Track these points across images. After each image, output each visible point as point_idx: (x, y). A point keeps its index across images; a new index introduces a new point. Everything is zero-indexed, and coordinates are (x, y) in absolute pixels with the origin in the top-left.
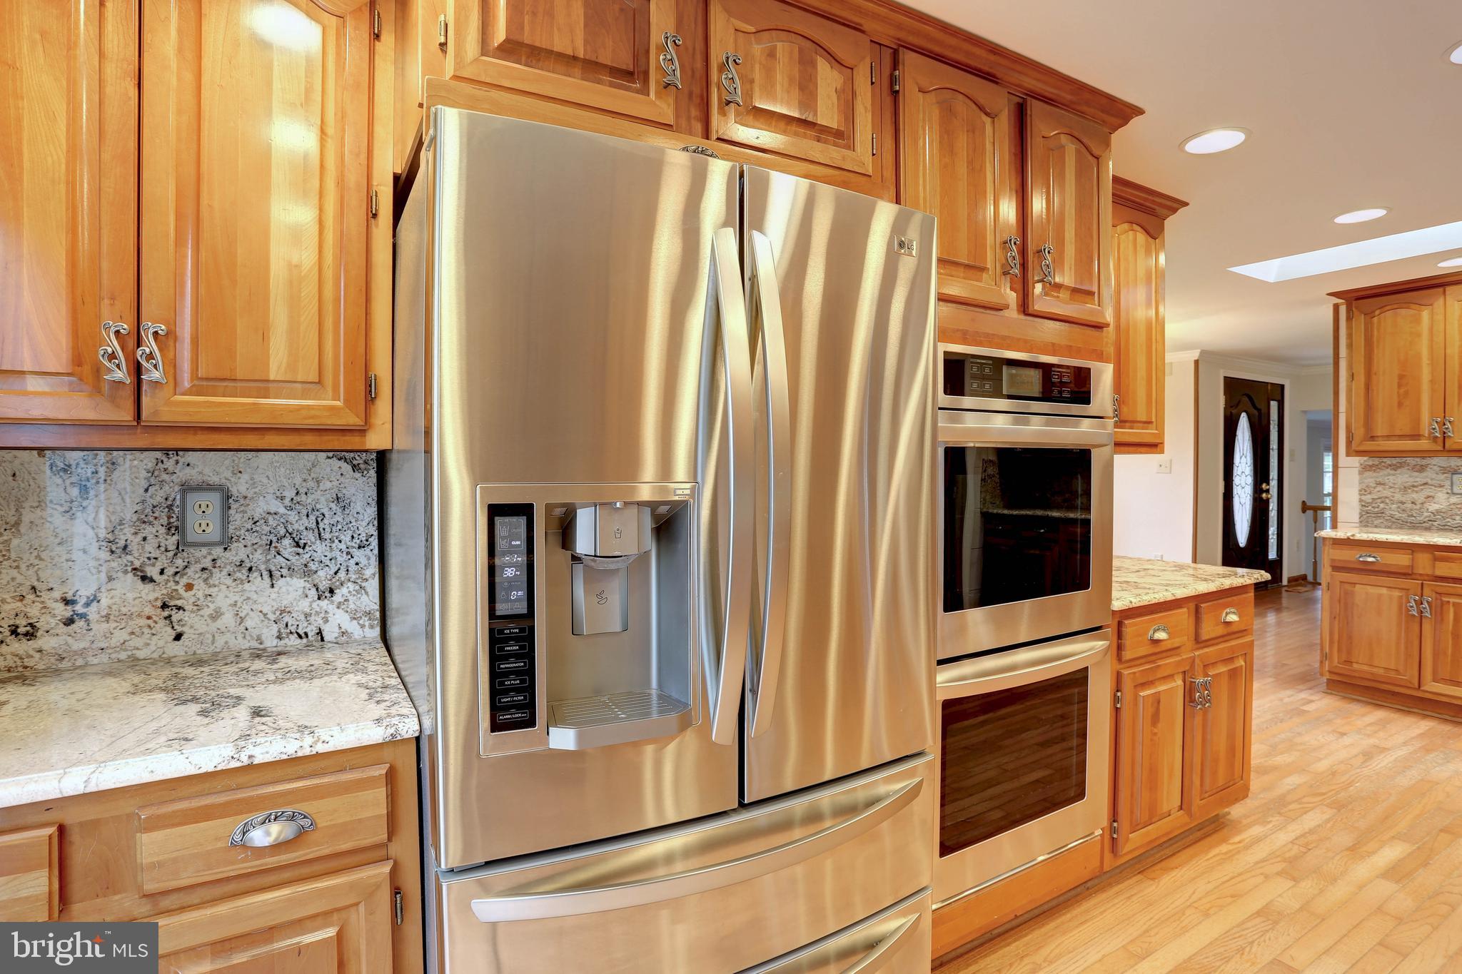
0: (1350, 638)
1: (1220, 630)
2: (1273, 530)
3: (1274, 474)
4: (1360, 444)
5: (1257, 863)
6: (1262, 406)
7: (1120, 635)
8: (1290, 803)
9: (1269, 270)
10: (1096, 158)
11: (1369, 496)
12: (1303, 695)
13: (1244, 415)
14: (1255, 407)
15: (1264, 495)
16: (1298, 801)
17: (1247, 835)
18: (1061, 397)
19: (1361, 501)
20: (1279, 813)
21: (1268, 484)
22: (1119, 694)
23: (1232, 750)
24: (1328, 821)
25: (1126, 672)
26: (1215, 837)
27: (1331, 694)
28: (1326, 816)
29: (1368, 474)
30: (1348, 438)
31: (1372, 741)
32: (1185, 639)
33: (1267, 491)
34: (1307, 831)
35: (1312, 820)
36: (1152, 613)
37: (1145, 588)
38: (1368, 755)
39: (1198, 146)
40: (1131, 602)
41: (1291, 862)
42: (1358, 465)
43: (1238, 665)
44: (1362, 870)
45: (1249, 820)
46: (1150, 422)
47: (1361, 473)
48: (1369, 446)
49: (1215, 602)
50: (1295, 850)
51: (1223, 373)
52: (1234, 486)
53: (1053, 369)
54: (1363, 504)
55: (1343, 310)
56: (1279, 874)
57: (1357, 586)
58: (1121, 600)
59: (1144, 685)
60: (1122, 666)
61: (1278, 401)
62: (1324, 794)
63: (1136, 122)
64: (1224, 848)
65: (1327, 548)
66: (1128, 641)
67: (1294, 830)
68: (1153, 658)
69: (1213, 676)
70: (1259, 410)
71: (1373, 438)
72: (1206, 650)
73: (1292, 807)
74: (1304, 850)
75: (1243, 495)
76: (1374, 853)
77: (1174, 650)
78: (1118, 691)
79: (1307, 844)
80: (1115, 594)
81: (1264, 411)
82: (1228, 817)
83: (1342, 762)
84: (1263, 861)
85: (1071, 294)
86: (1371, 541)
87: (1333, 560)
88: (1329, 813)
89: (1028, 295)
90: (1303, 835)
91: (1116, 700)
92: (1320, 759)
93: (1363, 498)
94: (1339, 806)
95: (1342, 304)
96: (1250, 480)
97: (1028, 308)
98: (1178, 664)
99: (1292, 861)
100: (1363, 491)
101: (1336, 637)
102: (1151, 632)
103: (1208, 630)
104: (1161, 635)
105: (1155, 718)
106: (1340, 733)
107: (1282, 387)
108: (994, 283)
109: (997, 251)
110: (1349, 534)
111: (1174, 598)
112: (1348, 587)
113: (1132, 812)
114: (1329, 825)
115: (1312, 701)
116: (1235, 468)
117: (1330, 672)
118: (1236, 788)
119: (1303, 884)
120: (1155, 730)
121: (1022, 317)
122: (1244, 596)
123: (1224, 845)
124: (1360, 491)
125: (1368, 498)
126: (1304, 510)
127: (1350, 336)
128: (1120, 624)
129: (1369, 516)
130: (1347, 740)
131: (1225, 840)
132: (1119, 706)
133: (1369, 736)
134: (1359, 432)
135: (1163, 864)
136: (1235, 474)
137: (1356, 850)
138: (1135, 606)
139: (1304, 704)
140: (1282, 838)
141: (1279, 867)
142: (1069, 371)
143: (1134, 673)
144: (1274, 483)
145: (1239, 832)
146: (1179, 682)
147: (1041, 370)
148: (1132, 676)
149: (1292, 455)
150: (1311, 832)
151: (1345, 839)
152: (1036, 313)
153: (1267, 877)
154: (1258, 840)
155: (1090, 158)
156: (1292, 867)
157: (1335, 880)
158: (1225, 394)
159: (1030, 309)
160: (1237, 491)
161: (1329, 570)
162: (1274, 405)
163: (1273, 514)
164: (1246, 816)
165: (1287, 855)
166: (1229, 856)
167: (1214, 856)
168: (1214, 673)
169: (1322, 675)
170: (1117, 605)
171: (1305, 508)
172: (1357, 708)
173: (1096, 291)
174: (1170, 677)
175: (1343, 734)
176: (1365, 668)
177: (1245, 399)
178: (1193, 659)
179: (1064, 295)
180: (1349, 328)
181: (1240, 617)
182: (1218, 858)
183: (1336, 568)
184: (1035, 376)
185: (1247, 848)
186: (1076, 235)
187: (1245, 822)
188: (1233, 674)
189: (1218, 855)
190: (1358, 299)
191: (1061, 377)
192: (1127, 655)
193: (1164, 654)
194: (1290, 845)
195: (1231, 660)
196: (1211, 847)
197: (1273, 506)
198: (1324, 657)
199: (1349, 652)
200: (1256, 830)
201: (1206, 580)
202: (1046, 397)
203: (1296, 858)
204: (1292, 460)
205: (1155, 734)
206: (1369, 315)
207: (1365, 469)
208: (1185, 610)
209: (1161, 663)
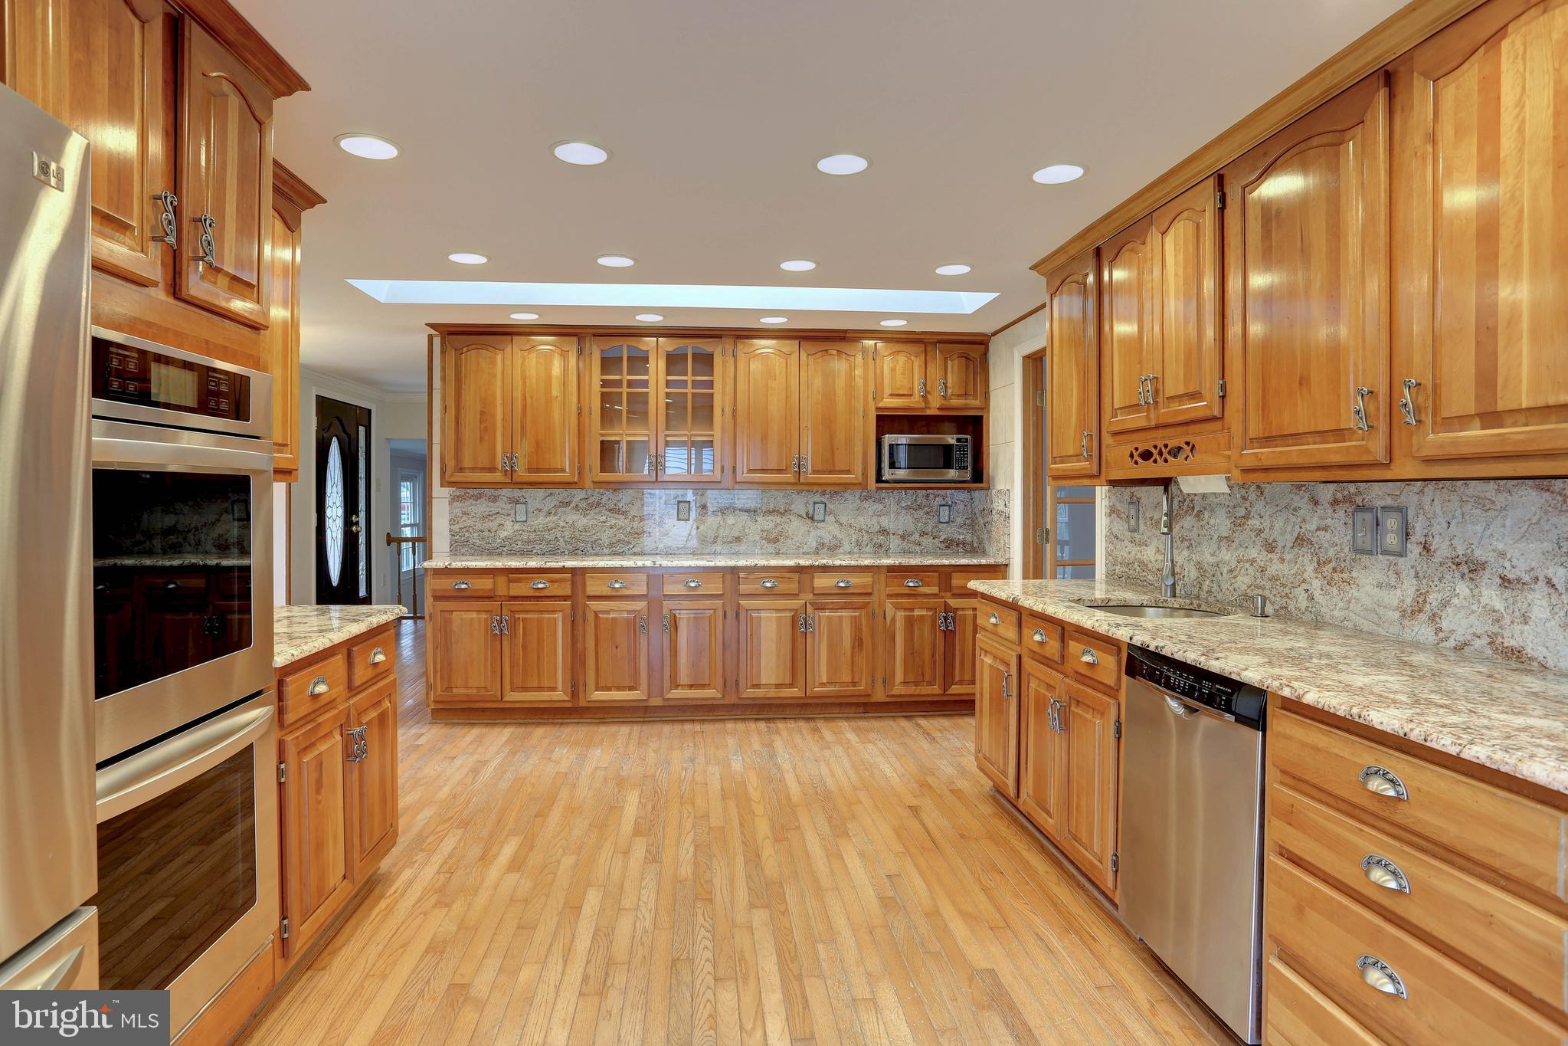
0: (450, 664)
1: (369, 673)
2: (362, 565)
3: (362, 505)
4: (451, 476)
5: (414, 906)
6: (352, 432)
7: (281, 697)
8: (428, 837)
9: (380, 290)
10: (259, 122)
11: (457, 526)
12: (414, 731)
13: (335, 439)
14: (345, 431)
15: (354, 528)
16: (433, 833)
17: (399, 883)
18: (218, 409)
19: (451, 530)
20: (421, 850)
21: (358, 516)
22: (283, 766)
23: (384, 801)
24: (459, 842)
25: (289, 738)
26: (371, 897)
27: (436, 723)
28: (458, 837)
29: (455, 504)
30: (442, 469)
31: (476, 757)
32: (341, 689)
33: (357, 523)
34: (446, 856)
35: (448, 845)
36: (310, 665)
37: (301, 638)
38: (475, 771)
39: (352, 145)
40: (293, 655)
41: (440, 892)
42: (448, 496)
43: (385, 707)
44: (493, 873)
45: (397, 868)
46: (285, 445)
47: (450, 504)
48: (459, 477)
49: (365, 644)
50: (442, 879)
51: (315, 392)
52: (327, 519)
53: (210, 374)
54: (453, 533)
55: (437, 341)
56: (435, 906)
57: (454, 613)
58: (283, 654)
59: (305, 750)
60: (284, 732)
61: (365, 426)
62: (452, 818)
63: (299, 94)
64: (383, 904)
65: (429, 579)
66: (290, 702)
67: (437, 860)
68: (313, 716)
69: (366, 724)
70: (349, 436)
71: (461, 470)
72: (359, 697)
73: (429, 840)
74: (448, 875)
75: (334, 529)
76: (498, 854)
77: (331, 704)
78: (281, 763)
79: (450, 869)
80: (277, 648)
81: (353, 436)
82: (379, 872)
83: (458, 784)
84: (419, 901)
85: (229, 282)
86: (464, 569)
87: (434, 591)
88: (460, 832)
89: (180, 273)
90: (445, 862)
91: (280, 773)
92: (441, 788)
93: (453, 527)
94: (465, 824)
95: (436, 336)
96: (340, 512)
97: (180, 290)
98: (336, 717)
99: (441, 890)
100: (453, 521)
101: (439, 666)
102: (311, 687)
103: (361, 675)
104: (321, 688)
105: (319, 785)
106: (449, 758)
107: (369, 411)
108: (139, 249)
109: (145, 206)
110: (446, 564)
111: (331, 644)
112: (447, 615)
113: (301, 900)
114: (462, 844)
115: (422, 734)
116: (327, 498)
117: (435, 702)
118: (387, 838)
119: (455, 906)
120: (320, 798)
121: (171, 300)
122: (384, 635)
123: (382, 901)
124: (450, 521)
125: (456, 528)
126: (389, 544)
127: (443, 369)
128: (281, 683)
129: (458, 546)
130: (458, 763)
131: (381, 897)
132: (283, 780)
133: (472, 754)
134: (451, 464)
135: (330, 948)
136: (327, 506)
137: (485, 859)
138: (297, 658)
139: (416, 740)
140: (429, 873)
141: (432, 901)
142: (227, 378)
143: (297, 737)
144: (362, 514)
145: (393, 882)
146: (338, 738)
147: (196, 373)
148: (295, 741)
149: (378, 485)
150: (450, 856)
151: (475, 851)
152: (189, 299)
153: (425, 914)
154: (410, 883)
155: (254, 121)
156: (442, 895)
157: (477, 891)
158: (317, 415)
159: (183, 293)
160: (329, 523)
161: (431, 600)
162: (362, 429)
163: (362, 548)
164: (395, 865)
165: (437, 886)
166: (390, 909)
167: (377, 916)
168: (367, 720)
169: (428, 706)
170: (280, 661)
171: (390, 540)
172: (458, 731)
173: (255, 283)
174: (330, 734)
175: (454, 758)
176: (463, 691)
177: (336, 422)
178: (348, 709)
179: (223, 281)
180: (443, 360)
181: (385, 655)
182: (380, 916)
183: (437, 598)
184: (189, 379)
185: (403, 895)
186: (238, 211)
187: (394, 871)
188: (382, 718)
189: (379, 913)
190: (451, 334)
191: (218, 384)
192: (290, 718)
193: (322, 710)
194: (437, 876)
195: (378, 703)
196: (371, 909)
197: (362, 539)
198: (430, 687)
199: (450, 679)
200: (407, 874)
201: (355, 621)
202: (203, 408)
203: (444, 886)
204: (378, 490)
205: (319, 802)
206: (459, 351)
207: (454, 499)
208: (340, 656)
209: (321, 719)
